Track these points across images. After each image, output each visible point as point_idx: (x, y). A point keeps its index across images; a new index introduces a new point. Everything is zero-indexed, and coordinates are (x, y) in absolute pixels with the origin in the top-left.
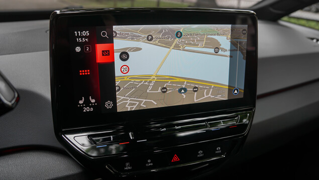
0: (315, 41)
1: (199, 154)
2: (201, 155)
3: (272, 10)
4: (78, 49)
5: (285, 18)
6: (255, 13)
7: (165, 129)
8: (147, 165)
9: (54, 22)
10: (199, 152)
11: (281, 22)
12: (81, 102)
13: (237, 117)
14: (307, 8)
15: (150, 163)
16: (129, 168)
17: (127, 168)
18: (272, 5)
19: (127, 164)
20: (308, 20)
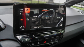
0: (79, 12)
2: (52, 41)
3: (68, 4)
4: (20, 14)
5: (72, 6)
9: (14, 6)
11: (71, 7)
13: (61, 31)
14: (78, 4)
15: (39, 43)
17: (33, 45)
20: (77, 7)
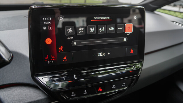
0: (175, 23)
1: (113, 87)
2: (114, 87)
3: (151, 5)
4: (45, 28)
5: (158, 10)
6: (144, 8)
7: (94, 73)
8: (84, 93)
9: (31, 12)
10: (113, 86)
11: (156, 12)
12: (46, 58)
13: (134, 66)
14: (172, 4)
15: (86, 92)
16: (74, 95)
17: (73, 95)
18: (151, 3)
19: (73, 93)
20: (170, 11)
